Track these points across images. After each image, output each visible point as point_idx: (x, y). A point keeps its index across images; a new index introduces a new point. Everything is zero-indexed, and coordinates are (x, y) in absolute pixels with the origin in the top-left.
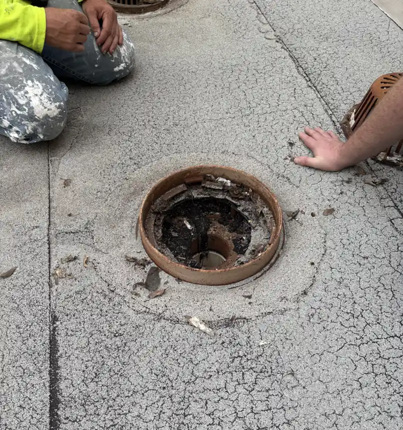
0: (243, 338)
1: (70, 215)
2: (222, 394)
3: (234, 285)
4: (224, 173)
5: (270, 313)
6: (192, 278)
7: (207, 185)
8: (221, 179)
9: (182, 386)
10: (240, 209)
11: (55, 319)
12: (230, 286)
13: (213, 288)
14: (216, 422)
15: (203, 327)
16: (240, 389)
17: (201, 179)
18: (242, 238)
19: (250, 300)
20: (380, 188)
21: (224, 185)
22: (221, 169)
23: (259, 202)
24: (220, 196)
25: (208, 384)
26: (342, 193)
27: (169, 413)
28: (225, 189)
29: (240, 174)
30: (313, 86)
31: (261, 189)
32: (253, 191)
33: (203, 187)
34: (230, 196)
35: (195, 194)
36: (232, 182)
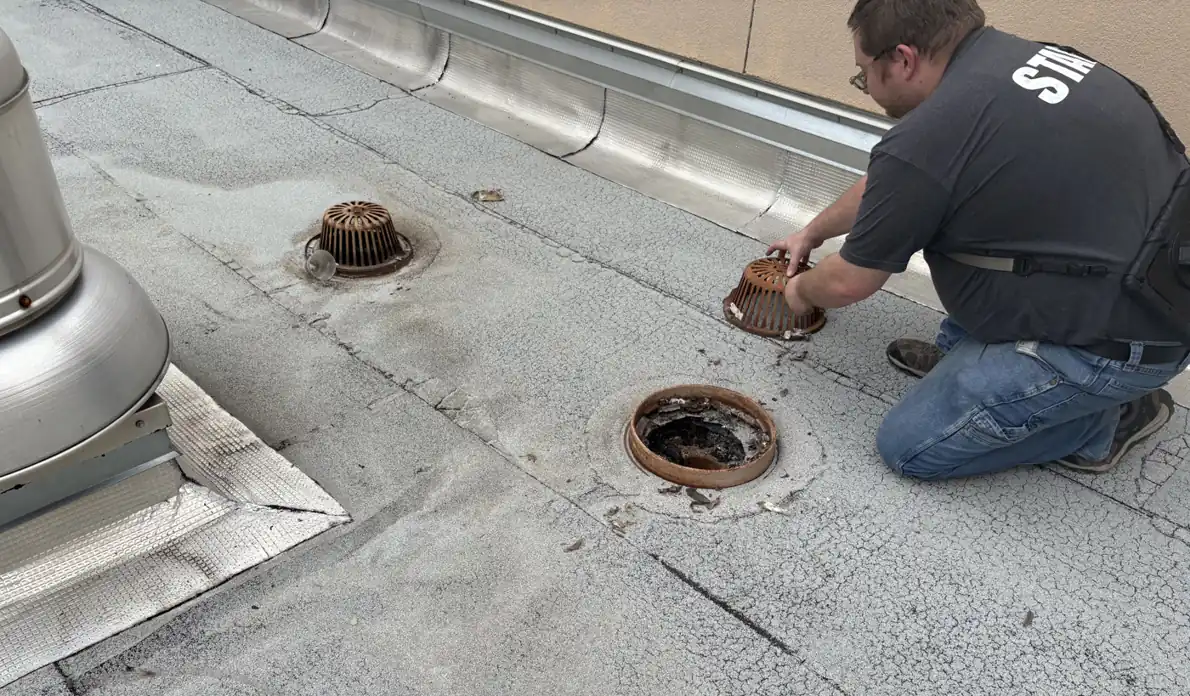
0: (812, 503)
1: (569, 481)
2: (834, 541)
3: (765, 475)
4: (675, 392)
5: (813, 479)
6: (731, 481)
7: (666, 409)
8: (673, 400)
9: (803, 551)
10: (707, 420)
11: (656, 557)
12: (762, 477)
13: (752, 483)
14: (848, 558)
15: (777, 509)
16: (843, 533)
17: (656, 406)
18: (717, 449)
19: (790, 478)
20: (806, 360)
21: (681, 405)
22: (673, 389)
23: (724, 407)
24: (681, 417)
25: (818, 541)
26: (781, 375)
27: (811, 569)
28: (684, 409)
29: (691, 388)
30: (670, 295)
31: (720, 394)
32: (711, 400)
33: (660, 414)
34: (690, 412)
35: (658, 422)
36: (685, 398)
